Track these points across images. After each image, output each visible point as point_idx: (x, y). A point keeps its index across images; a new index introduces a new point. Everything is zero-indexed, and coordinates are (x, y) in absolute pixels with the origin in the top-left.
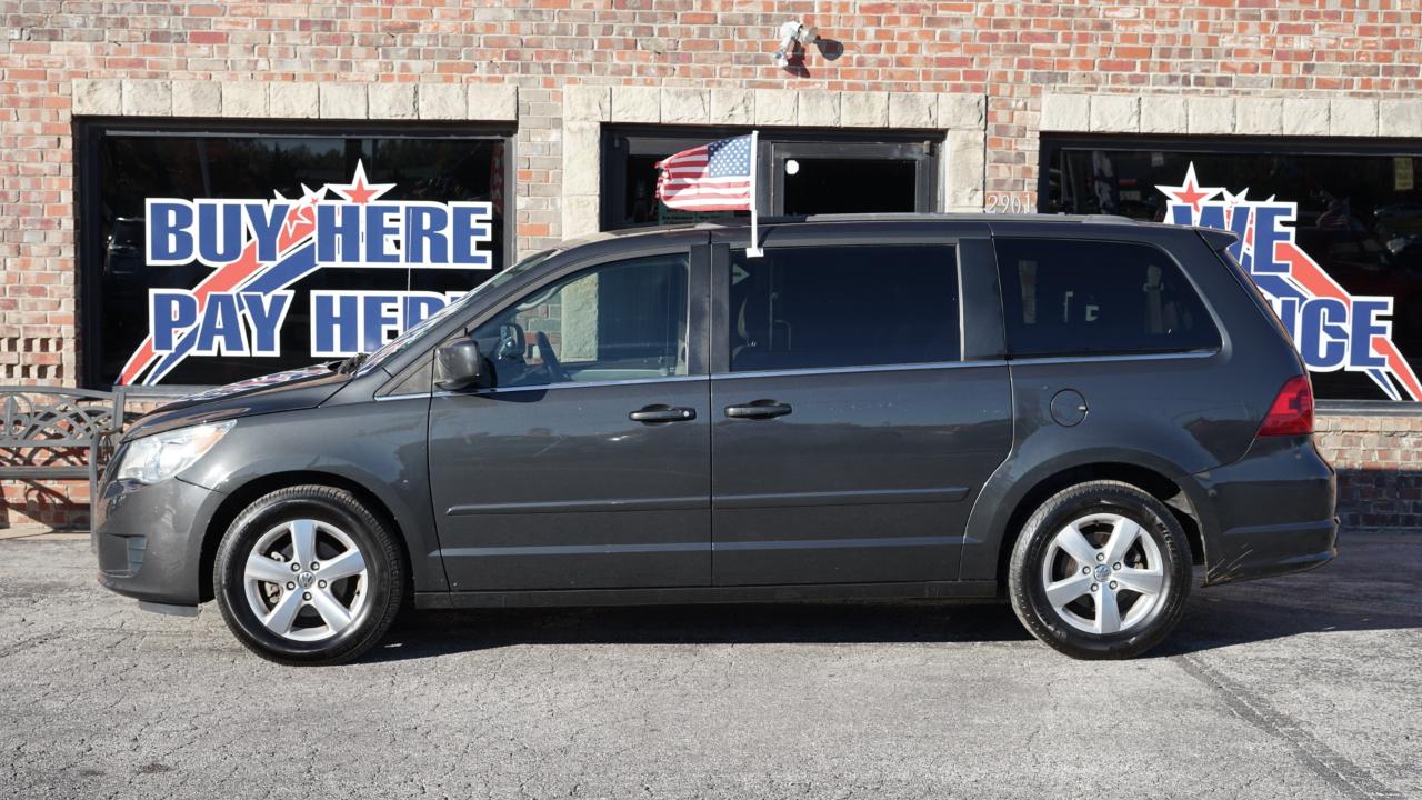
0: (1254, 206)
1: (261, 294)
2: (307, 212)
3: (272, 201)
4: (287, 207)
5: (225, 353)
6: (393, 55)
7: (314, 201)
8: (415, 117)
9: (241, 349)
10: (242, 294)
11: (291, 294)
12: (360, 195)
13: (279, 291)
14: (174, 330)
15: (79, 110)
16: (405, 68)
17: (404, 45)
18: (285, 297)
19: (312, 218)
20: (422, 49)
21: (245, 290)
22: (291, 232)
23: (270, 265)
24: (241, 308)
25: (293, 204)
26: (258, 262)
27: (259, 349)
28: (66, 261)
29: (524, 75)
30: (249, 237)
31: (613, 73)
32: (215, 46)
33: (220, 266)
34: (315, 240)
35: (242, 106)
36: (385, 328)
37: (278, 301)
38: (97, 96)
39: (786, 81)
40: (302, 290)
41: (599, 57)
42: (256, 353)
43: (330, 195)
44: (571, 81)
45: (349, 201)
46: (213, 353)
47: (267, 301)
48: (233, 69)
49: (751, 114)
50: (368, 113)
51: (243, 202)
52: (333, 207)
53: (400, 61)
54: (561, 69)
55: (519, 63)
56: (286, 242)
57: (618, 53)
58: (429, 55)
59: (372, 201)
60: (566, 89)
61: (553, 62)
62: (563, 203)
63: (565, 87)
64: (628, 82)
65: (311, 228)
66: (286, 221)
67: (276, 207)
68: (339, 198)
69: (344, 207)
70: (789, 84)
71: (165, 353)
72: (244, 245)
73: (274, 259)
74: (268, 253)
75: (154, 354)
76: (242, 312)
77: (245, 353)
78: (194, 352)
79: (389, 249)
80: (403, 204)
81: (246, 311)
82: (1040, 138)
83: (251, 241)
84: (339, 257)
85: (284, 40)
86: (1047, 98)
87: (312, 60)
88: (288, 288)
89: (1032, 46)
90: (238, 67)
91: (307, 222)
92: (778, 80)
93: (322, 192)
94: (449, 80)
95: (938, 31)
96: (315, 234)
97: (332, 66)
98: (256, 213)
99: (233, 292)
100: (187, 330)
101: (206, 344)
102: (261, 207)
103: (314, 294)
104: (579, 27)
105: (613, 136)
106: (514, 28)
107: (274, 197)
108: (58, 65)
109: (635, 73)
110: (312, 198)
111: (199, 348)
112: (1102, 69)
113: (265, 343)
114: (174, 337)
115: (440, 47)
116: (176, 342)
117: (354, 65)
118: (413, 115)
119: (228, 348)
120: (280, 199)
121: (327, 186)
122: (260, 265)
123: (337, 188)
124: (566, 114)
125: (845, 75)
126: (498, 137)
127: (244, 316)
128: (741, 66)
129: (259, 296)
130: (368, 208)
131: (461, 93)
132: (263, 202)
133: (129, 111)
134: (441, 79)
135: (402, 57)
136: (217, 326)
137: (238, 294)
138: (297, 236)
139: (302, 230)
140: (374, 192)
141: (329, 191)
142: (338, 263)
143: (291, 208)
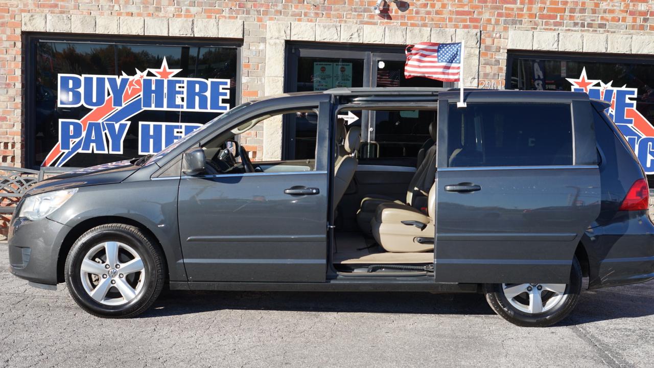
0: (615, 89)
1: (114, 123)
2: (138, 82)
4: (128, 79)
5: (95, 152)
6: (182, 4)
7: (142, 77)
8: (192, 36)
9: (104, 150)
10: (105, 123)
11: (129, 123)
12: (165, 74)
13: (123, 122)
14: (71, 140)
15: (25, 29)
16: (187, 11)
18: (127, 124)
19: (139, 85)
20: (196, 1)
21: (105, 121)
22: (130, 92)
23: (119, 108)
24: (104, 129)
25: (131, 78)
26: (113, 107)
27: (113, 150)
28: (17, 104)
29: (247, 16)
30: (109, 94)
31: (292, 16)
33: (94, 108)
34: (142, 96)
35: (106, 28)
37: (122, 127)
38: (34, 22)
39: (379, 21)
40: (135, 121)
41: (285, 7)
42: (111, 152)
43: (150, 74)
44: (271, 19)
45: (159, 77)
46: (90, 151)
47: (117, 126)
48: (102, 10)
49: (361, 37)
50: (169, 33)
51: (106, 77)
52: (151, 80)
53: (185, 7)
54: (266, 13)
55: (245, 9)
56: (127, 97)
57: (294, 6)
58: (200, 4)
59: (170, 78)
60: (268, 23)
61: (262, 9)
62: (265, 81)
63: (268, 22)
64: (300, 20)
65: (139, 90)
66: (127, 86)
67: (122, 79)
68: (154, 75)
69: (156, 80)
70: (381, 23)
71: (66, 151)
72: (106, 98)
73: (121, 106)
74: (118, 102)
75: (60, 151)
76: (105, 132)
77: (106, 152)
78: (80, 151)
79: (178, 101)
80: (186, 79)
81: (107, 131)
82: (507, 53)
83: (110, 96)
84: (153, 105)
86: (511, 32)
87: (141, 6)
88: (127, 120)
89: (505, 6)
90: (104, 9)
91: (138, 87)
92: (375, 21)
93: (146, 72)
94: (209, 17)
96: (141, 93)
97: (151, 9)
98: (112, 82)
99: (100, 121)
100: (77, 140)
101: (86, 147)
102: (115, 79)
103: (140, 123)
105: (291, 47)
108: (15, 6)
109: (303, 16)
110: (140, 75)
111: (82, 149)
112: (540, 18)
113: (116, 148)
114: (71, 143)
115: (205, 1)
116: (71, 146)
117: (162, 9)
118: (191, 35)
119: (97, 149)
120: (125, 76)
121: (148, 69)
122: (114, 108)
123: (153, 71)
124: (268, 36)
125: (409, 18)
127: (106, 133)
128: (356, 13)
129: (113, 124)
130: (169, 81)
131: (215, 24)
132: (116, 77)
133: (49, 30)
134: (206, 16)
135: (185, 5)
136: (92, 138)
137: (103, 123)
138: (132, 94)
139: (135, 91)
140: (171, 73)
141: (149, 72)
142: (153, 108)
143: (130, 80)
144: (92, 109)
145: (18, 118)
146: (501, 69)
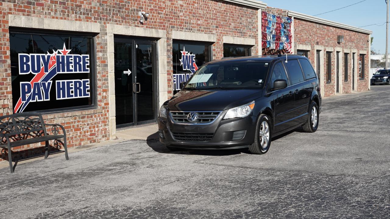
0: (191, 55)
1: (45, 82)
2: (54, 57)
3: (47, 54)
4: (50, 56)
5: (38, 101)
6: (77, 13)
7: (56, 54)
9: (42, 99)
10: (41, 82)
11: (52, 82)
12: (65, 52)
13: (49, 81)
16: (79, 17)
17: (79, 11)
18: (51, 82)
19: (55, 59)
20: (82, 12)
21: (41, 81)
22: (51, 63)
23: (47, 73)
24: (41, 87)
25: (51, 55)
26: (44, 73)
27: (45, 99)
28: (9, 73)
29: (100, 21)
30: (42, 65)
31: (115, 22)
32: (41, 7)
34: (56, 66)
35: (49, 26)
36: (71, 90)
37: (49, 84)
38: (15, 20)
39: (140, 25)
40: (54, 80)
41: (113, 17)
42: (45, 100)
43: (59, 53)
44: (108, 23)
45: (62, 55)
46: (35, 101)
47: (47, 84)
51: (41, 55)
52: (59, 56)
53: (79, 15)
54: (107, 20)
55: (99, 18)
56: (50, 67)
57: (115, 16)
58: (84, 14)
59: (67, 54)
60: (107, 25)
61: (105, 18)
62: (108, 54)
64: (117, 24)
65: (55, 62)
66: (50, 60)
67: (48, 56)
68: (61, 54)
69: (62, 56)
70: (141, 26)
71: (24, 102)
72: (41, 68)
73: (48, 72)
74: (46, 71)
75: (22, 102)
77: (42, 100)
78: (31, 101)
79: (71, 68)
80: (73, 55)
81: (42, 87)
82: (173, 40)
83: (43, 67)
84: (61, 70)
85: (56, 7)
86: (173, 32)
87: (62, 13)
88: (50, 80)
89: (171, 20)
90: (47, 14)
91: (54, 60)
93: (57, 51)
94: (87, 21)
95: (159, 16)
96: (56, 64)
97: (66, 16)
99: (39, 82)
100: (29, 94)
101: (34, 99)
102: (44, 56)
103: (57, 81)
104: (109, 9)
106: (99, 8)
107: (47, 53)
108: (5, 10)
109: (118, 22)
110: (55, 53)
111: (32, 100)
112: (179, 26)
114: (26, 97)
115: (86, 12)
116: (27, 98)
117: (70, 16)
120: (49, 54)
121: (58, 50)
123: (60, 51)
124: (107, 31)
125: (148, 24)
126: (91, 37)
127: (42, 89)
128: (134, 21)
129: (45, 83)
130: (66, 56)
132: (45, 54)
133: (24, 26)
134: (86, 21)
135: (79, 14)
136: (36, 93)
137: (40, 83)
138: (53, 64)
139: (53, 63)
140: (67, 52)
141: (59, 52)
142: (61, 72)
143: (51, 56)
144: (35, 75)
145: (10, 82)
146: (171, 47)
